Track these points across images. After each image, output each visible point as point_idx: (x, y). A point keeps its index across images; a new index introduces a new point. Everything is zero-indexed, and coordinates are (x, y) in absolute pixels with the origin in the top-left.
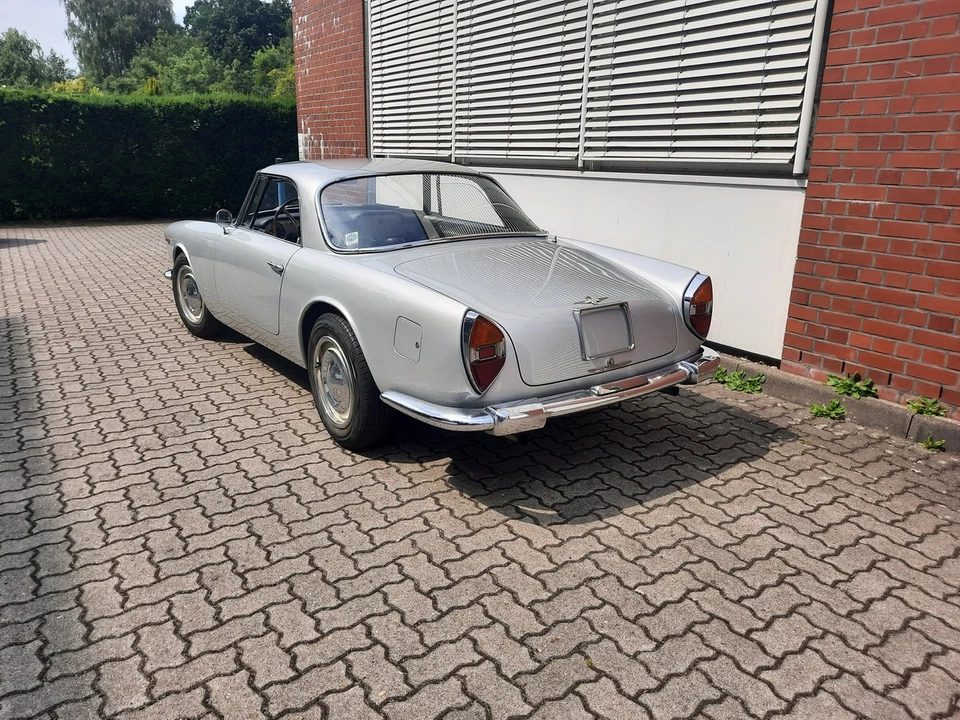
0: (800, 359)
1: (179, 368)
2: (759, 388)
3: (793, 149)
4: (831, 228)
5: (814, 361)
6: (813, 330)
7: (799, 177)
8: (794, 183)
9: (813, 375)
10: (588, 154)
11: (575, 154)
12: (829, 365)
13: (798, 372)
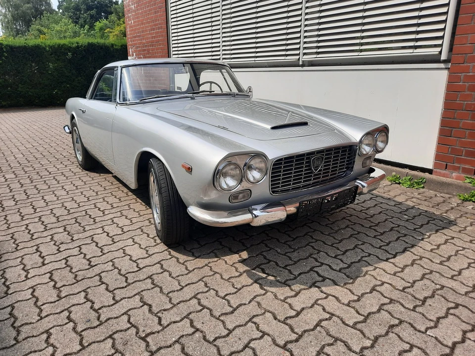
0: (446, 168)
1: (75, 188)
2: (422, 186)
3: (441, 46)
4: (466, 90)
5: (456, 169)
6: (454, 151)
7: (444, 62)
8: (442, 65)
9: (455, 177)
10: (305, 57)
11: (297, 57)
12: (465, 171)
13: (444, 176)
